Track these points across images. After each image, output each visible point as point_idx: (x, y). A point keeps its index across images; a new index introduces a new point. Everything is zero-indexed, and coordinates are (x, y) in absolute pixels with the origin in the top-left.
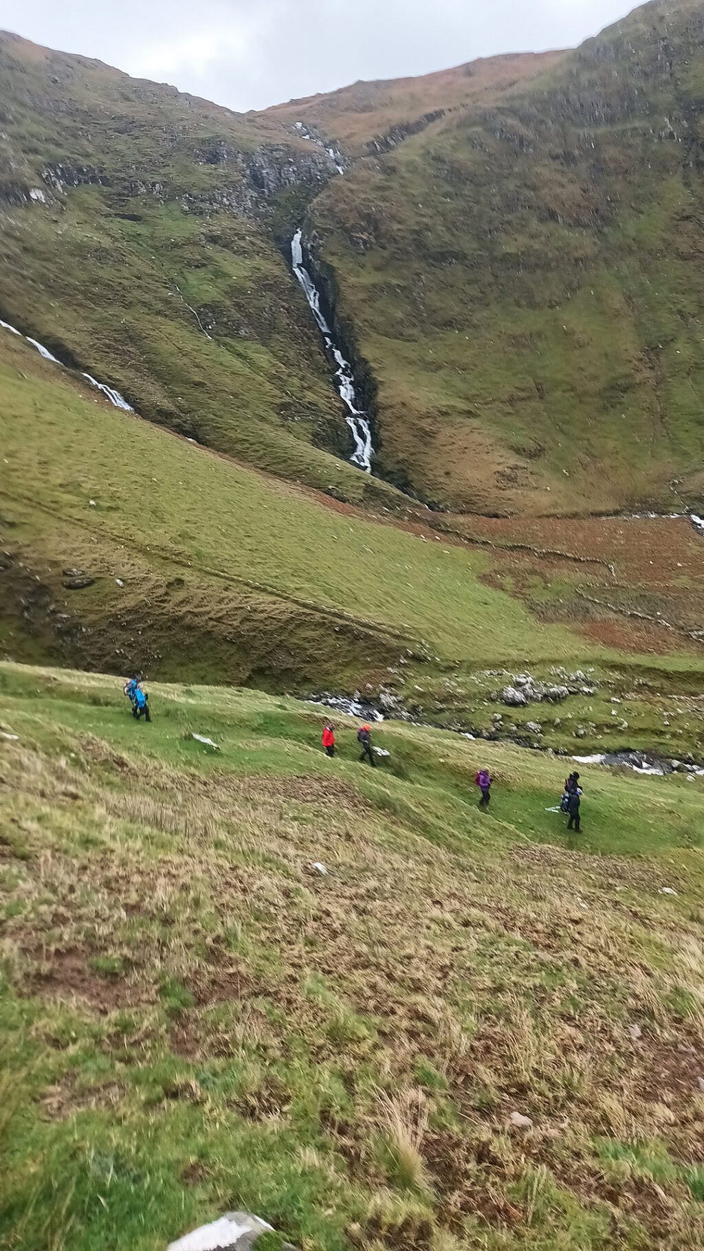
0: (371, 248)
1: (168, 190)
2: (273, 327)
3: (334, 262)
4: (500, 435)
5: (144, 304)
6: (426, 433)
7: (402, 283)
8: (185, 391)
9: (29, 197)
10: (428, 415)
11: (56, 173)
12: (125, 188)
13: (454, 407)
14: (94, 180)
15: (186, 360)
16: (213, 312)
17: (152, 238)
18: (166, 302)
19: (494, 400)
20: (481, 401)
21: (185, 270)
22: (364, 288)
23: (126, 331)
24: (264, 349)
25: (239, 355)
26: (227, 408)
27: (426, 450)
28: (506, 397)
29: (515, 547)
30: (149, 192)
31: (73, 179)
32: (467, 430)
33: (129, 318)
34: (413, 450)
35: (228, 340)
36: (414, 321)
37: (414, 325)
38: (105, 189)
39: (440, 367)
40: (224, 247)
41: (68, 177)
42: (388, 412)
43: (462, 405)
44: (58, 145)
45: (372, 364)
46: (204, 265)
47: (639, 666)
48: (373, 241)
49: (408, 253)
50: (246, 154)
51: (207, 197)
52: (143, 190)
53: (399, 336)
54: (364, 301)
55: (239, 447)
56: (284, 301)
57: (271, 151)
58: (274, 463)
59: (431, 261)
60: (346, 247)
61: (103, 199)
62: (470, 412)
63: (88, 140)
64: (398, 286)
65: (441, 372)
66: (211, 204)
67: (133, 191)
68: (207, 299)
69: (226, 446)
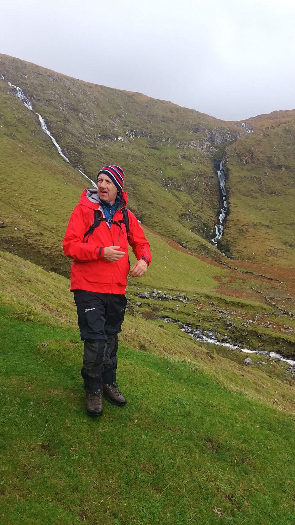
0: (248, 163)
1: (173, 140)
2: (196, 188)
3: (231, 167)
4: (279, 236)
5: (144, 175)
6: (243, 232)
7: (257, 176)
8: (144, 204)
9: (117, 139)
10: (247, 225)
11: (132, 133)
12: (157, 139)
13: (261, 223)
14: (146, 136)
15: (150, 194)
16: (171, 180)
17: (160, 155)
18: (154, 175)
19: (283, 223)
20: (277, 223)
21: (167, 166)
22: (240, 177)
23: (131, 182)
24: (189, 196)
25: (176, 196)
26: (158, 212)
27: (241, 238)
28: (290, 223)
29: (248, 272)
30: (166, 141)
31: (138, 135)
32: (263, 232)
33: (135, 179)
34: (235, 237)
35: (174, 191)
36: (259, 191)
37: (258, 193)
38: (149, 139)
39: (264, 209)
40: (188, 160)
41: (136, 135)
42: (231, 223)
43: (266, 223)
44: (138, 125)
45: (231, 205)
46: (176, 165)
47: (218, 298)
48: (250, 160)
49: (263, 165)
50: (209, 129)
51: (187, 143)
52: (164, 140)
53: (250, 196)
54: (238, 182)
55: (154, 225)
56: (206, 181)
57: (222, 129)
58: (165, 232)
59: (273, 168)
60: (237, 162)
61: (147, 142)
62: (268, 226)
63: (150, 124)
64: (255, 177)
65: (263, 211)
66: (188, 145)
67: (160, 140)
68: (170, 176)
69: (150, 224)
